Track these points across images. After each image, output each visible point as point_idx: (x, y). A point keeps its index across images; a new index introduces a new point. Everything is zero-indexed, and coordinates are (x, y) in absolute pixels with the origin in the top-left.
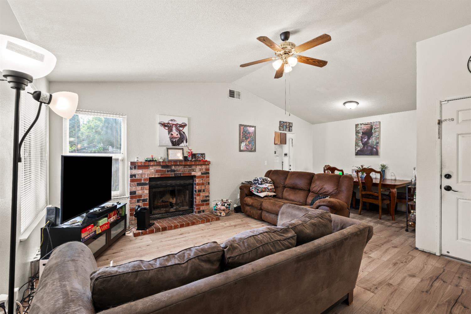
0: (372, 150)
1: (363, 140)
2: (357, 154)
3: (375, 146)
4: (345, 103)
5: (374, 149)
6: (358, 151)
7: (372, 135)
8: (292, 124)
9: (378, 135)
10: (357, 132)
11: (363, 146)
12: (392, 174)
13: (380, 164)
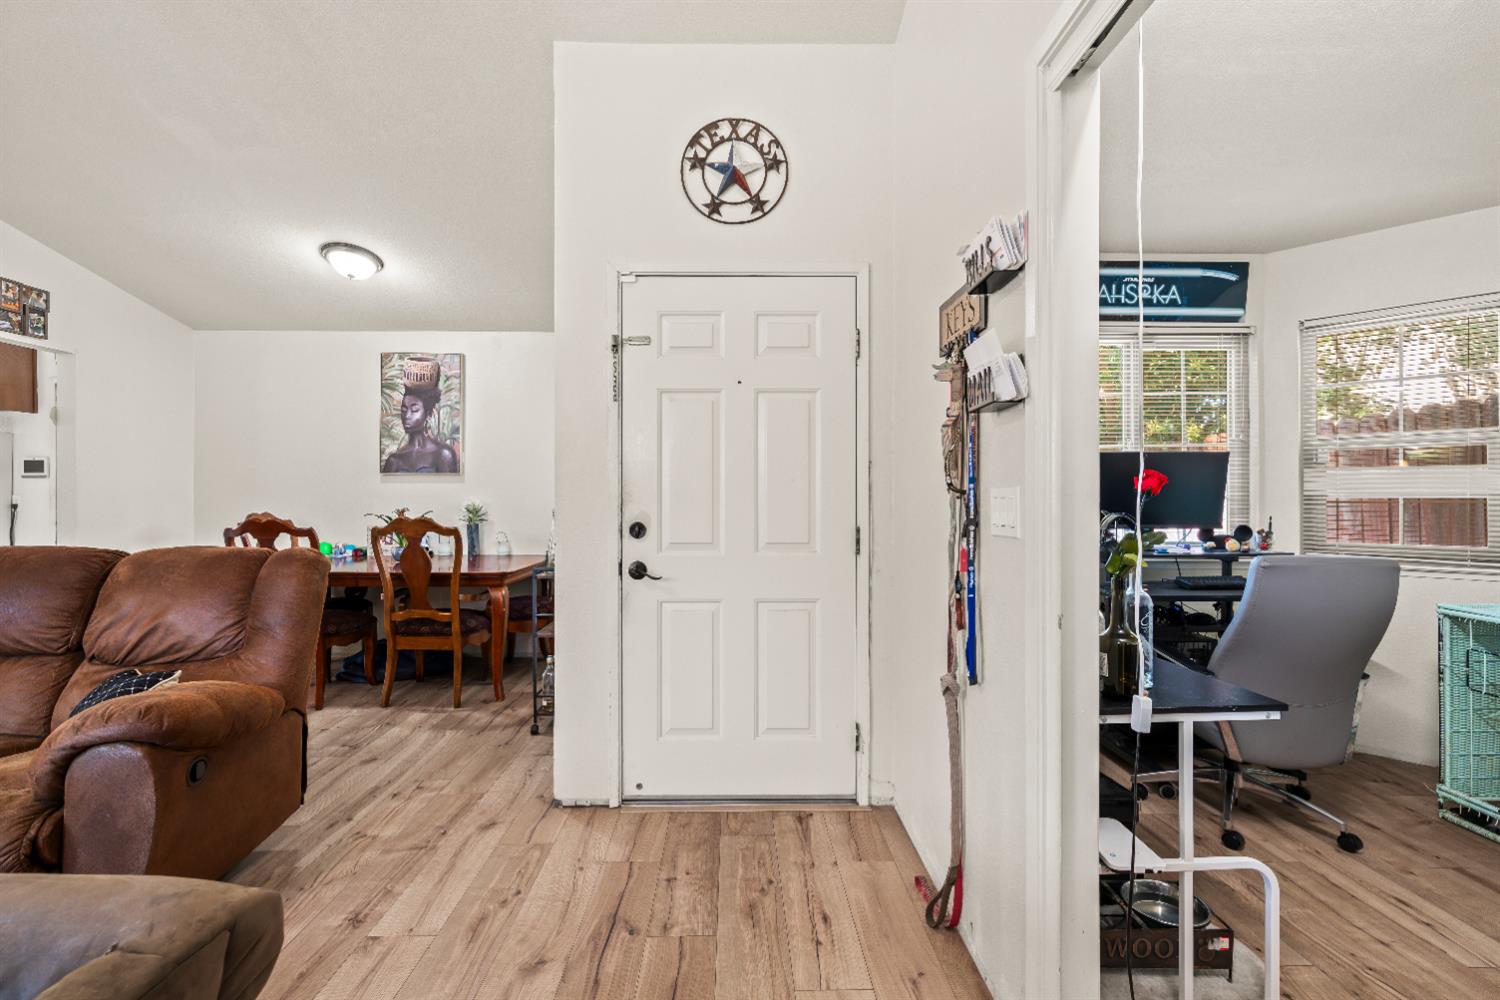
0: (437, 455)
1: (409, 415)
2: (387, 468)
3: (448, 442)
4: (326, 247)
5: (446, 452)
6: (392, 455)
7: (438, 400)
8: (47, 302)
9: (457, 403)
10: (387, 385)
11: (407, 437)
12: (502, 538)
13: (465, 504)
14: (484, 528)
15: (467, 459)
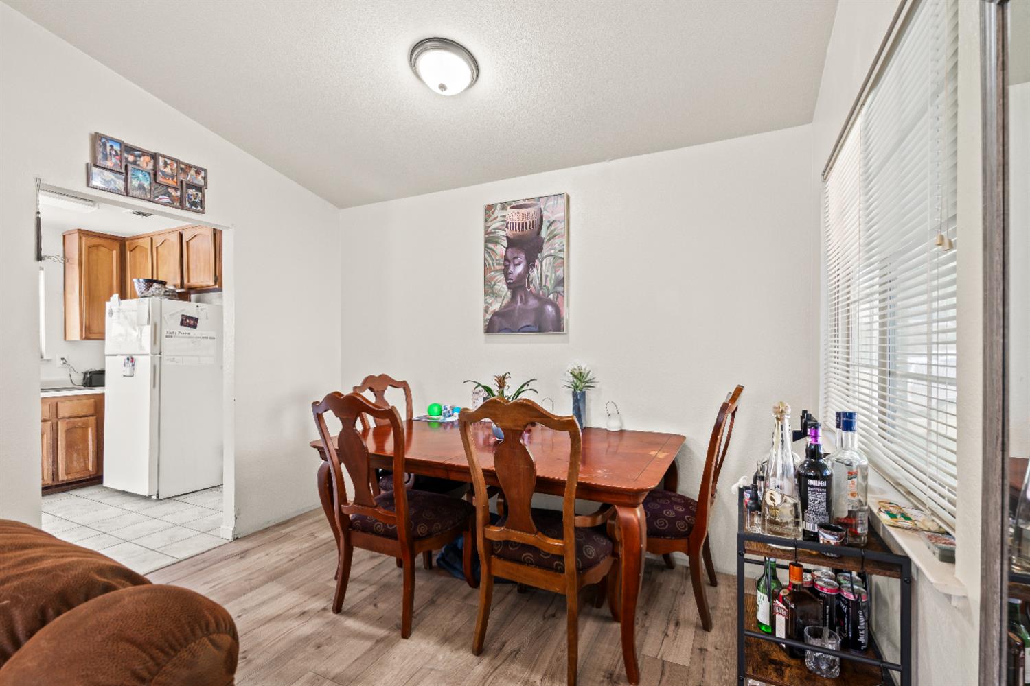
0: (540, 312)
1: (511, 269)
2: (490, 328)
3: (551, 297)
4: (419, 46)
5: (550, 308)
6: (495, 314)
7: (540, 250)
8: (205, 178)
9: (560, 251)
10: (490, 239)
11: (509, 294)
12: (612, 409)
13: (570, 368)
14: (591, 395)
15: (572, 315)
